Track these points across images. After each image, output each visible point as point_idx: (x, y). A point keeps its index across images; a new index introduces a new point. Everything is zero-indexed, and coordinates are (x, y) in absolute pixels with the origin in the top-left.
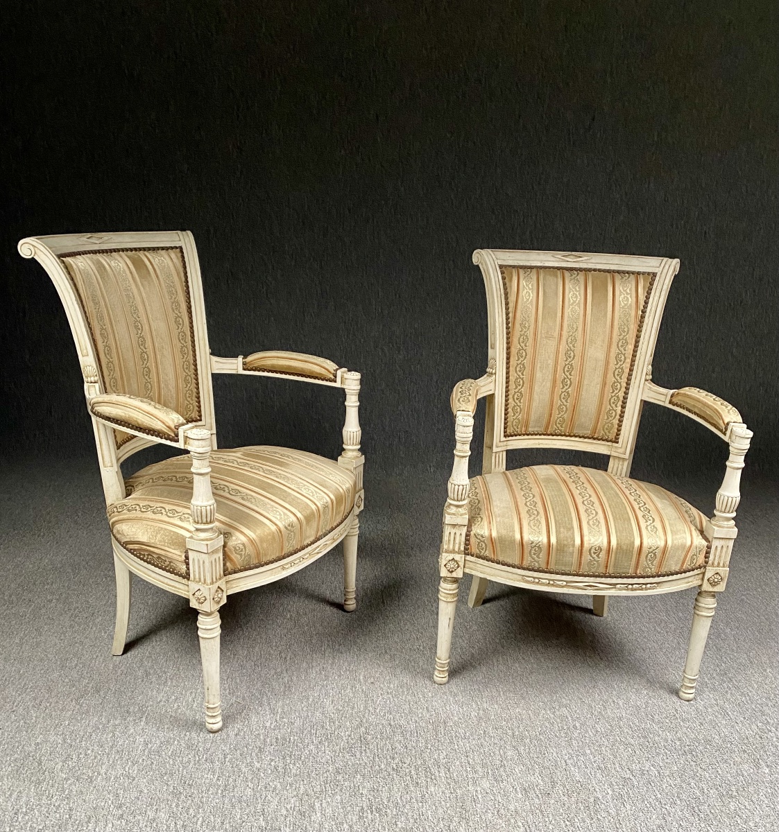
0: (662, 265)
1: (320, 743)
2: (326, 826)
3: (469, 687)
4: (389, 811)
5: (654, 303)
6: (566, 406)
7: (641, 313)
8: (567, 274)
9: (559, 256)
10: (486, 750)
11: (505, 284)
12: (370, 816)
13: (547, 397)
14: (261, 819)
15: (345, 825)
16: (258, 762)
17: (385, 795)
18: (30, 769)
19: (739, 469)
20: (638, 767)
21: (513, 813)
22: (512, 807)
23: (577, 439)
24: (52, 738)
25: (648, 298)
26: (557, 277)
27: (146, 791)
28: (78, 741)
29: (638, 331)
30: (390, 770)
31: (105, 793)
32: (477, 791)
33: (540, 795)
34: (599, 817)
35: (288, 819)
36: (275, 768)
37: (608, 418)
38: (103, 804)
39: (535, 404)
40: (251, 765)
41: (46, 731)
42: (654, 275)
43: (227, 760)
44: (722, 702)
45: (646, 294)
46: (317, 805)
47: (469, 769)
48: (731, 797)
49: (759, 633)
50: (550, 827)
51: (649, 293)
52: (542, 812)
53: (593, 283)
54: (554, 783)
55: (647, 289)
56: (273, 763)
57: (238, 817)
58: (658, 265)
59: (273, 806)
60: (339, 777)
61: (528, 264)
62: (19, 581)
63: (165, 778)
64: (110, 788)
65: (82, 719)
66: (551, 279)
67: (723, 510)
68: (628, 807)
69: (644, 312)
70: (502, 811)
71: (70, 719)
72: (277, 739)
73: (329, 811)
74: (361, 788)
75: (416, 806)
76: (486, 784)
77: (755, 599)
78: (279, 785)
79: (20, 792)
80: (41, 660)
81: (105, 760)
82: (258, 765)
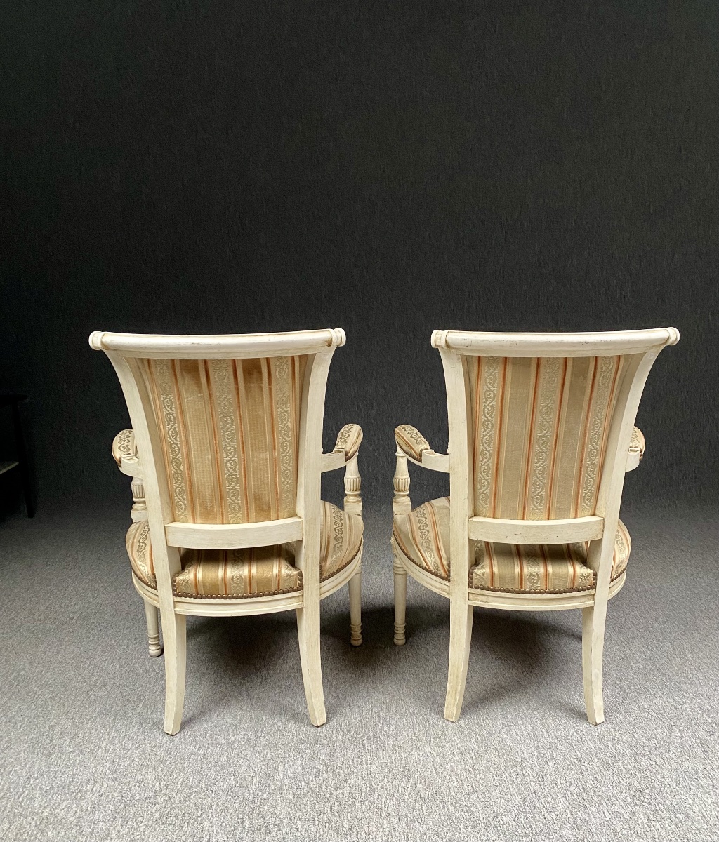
2: (287, 783)
4: (341, 771)
12: (325, 775)
14: (232, 779)
15: (303, 782)
16: (234, 736)
17: (339, 760)
20: (563, 734)
21: (449, 772)
22: (449, 767)
24: (63, 722)
27: (137, 760)
28: (85, 723)
30: (345, 740)
32: (419, 755)
33: (474, 757)
34: (524, 773)
35: (255, 779)
40: (227, 738)
44: (644, 682)
46: (281, 768)
47: (414, 738)
49: (685, 626)
50: (481, 782)
52: (474, 770)
54: (487, 748)
56: (246, 737)
57: (213, 778)
59: (243, 769)
65: (89, 707)
68: (551, 765)
70: (440, 770)
71: (80, 706)
73: (290, 773)
74: (319, 754)
75: (365, 767)
76: (428, 749)
77: (684, 600)
78: (249, 753)
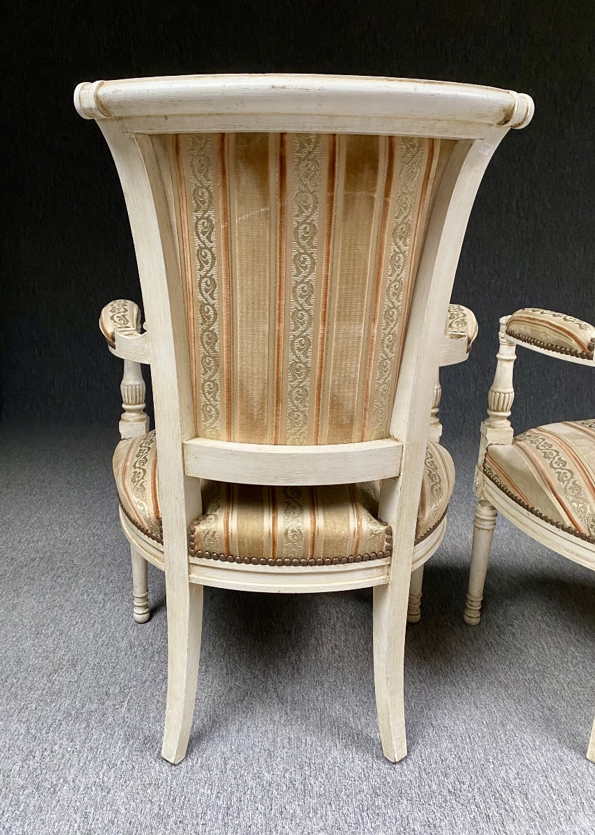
1: (345, 747)
3: (521, 676)
10: (570, 767)
16: (269, 772)
24: (13, 727)
27: (123, 811)
28: (44, 732)
31: (71, 810)
36: (291, 782)
38: (67, 828)
40: (258, 776)
41: (9, 716)
43: (228, 767)
56: (287, 775)
60: (379, 802)
63: (149, 791)
64: (78, 804)
65: (52, 702)
71: (38, 701)
72: (290, 739)
74: (411, 821)
78: (298, 810)
81: (75, 762)
82: (267, 776)
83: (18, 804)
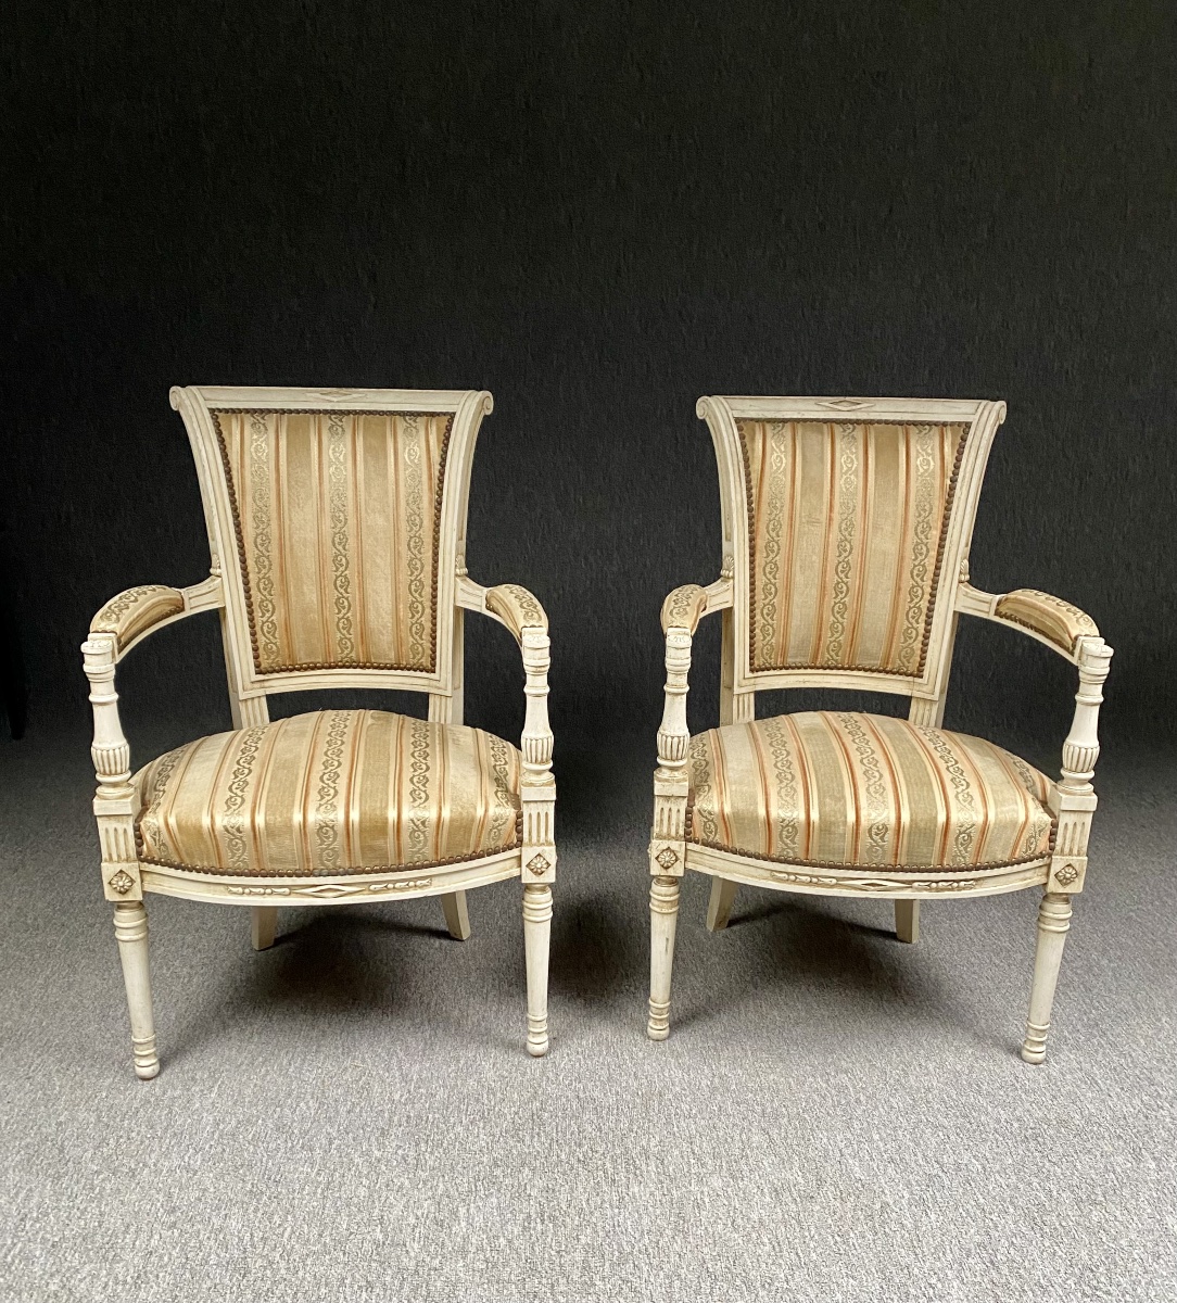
0: (980, 411)
1: (472, 1123)
2: (474, 1241)
3: (700, 1045)
4: (568, 1220)
5: (969, 467)
6: (842, 624)
7: (949, 482)
8: (838, 429)
9: (827, 404)
10: (721, 1134)
11: (744, 446)
12: (539, 1227)
13: (813, 612)
14: (378, 1230)
15: (502, 1239)
16: (379, 1150)
17: (563, 1197)
18: (48, 1159)
19: (1095, 704)
20: (951, 1160)
21: (756, 1225)
22: (755, 1217)
23: (861, 673)
25: (959, 460)
26: (822, 434)
27: (212, 1190)
28: (118, 1120)
29: (946, 509)
30: (573, 1161)
31: (154, 1191)
32: (702, 1192)
33: (798, 1199)
34: (887, 1230)
35: (417, 1230)
36: (404, 1158)
37: (906, 641)
38: (148, 1207)
39: (795, 622)
40: (368, 1153)
41: (74, 1106)
42: (968, 425)
43: (334, 1146)
44: (1088, 1066)
45: (956, 454)
46: (462, 1211)
47: (693, 1161)
48: (1095, 1203)
49: (1153, 965)
50: (812, 1246)
51: (960, 453)
52: (799, 1222)
53: (876, 440)
54: (820, 1182)
55: (957, 447)
56: (400, 1152)
57: (345, 1227)
58: (973, 411)
59: (397, 1211)
60: (498, 1172)
61: (779, 416)
62: (48, 898)
63: (241, 1172)
64: (160, 1185)
66: (813, 438)
67: (1074, 769)
68: (933, 1217)
69: (953, 481)
70: (739, 1221)
72: (409, 1117)
73: (479, 1221)
74: (528, 1187)
75: (609, 1212)
76: (717, 1183)
77: (1150, 917)
78: (407, 1182)
79: (31, 1190)
80: (74, 1007)
81: (156, 1147)
82: (377, 1154)
83: (93, 1189)
